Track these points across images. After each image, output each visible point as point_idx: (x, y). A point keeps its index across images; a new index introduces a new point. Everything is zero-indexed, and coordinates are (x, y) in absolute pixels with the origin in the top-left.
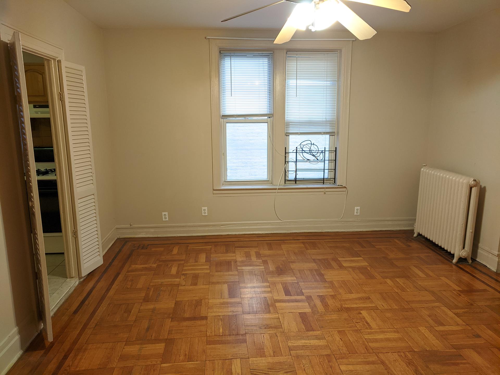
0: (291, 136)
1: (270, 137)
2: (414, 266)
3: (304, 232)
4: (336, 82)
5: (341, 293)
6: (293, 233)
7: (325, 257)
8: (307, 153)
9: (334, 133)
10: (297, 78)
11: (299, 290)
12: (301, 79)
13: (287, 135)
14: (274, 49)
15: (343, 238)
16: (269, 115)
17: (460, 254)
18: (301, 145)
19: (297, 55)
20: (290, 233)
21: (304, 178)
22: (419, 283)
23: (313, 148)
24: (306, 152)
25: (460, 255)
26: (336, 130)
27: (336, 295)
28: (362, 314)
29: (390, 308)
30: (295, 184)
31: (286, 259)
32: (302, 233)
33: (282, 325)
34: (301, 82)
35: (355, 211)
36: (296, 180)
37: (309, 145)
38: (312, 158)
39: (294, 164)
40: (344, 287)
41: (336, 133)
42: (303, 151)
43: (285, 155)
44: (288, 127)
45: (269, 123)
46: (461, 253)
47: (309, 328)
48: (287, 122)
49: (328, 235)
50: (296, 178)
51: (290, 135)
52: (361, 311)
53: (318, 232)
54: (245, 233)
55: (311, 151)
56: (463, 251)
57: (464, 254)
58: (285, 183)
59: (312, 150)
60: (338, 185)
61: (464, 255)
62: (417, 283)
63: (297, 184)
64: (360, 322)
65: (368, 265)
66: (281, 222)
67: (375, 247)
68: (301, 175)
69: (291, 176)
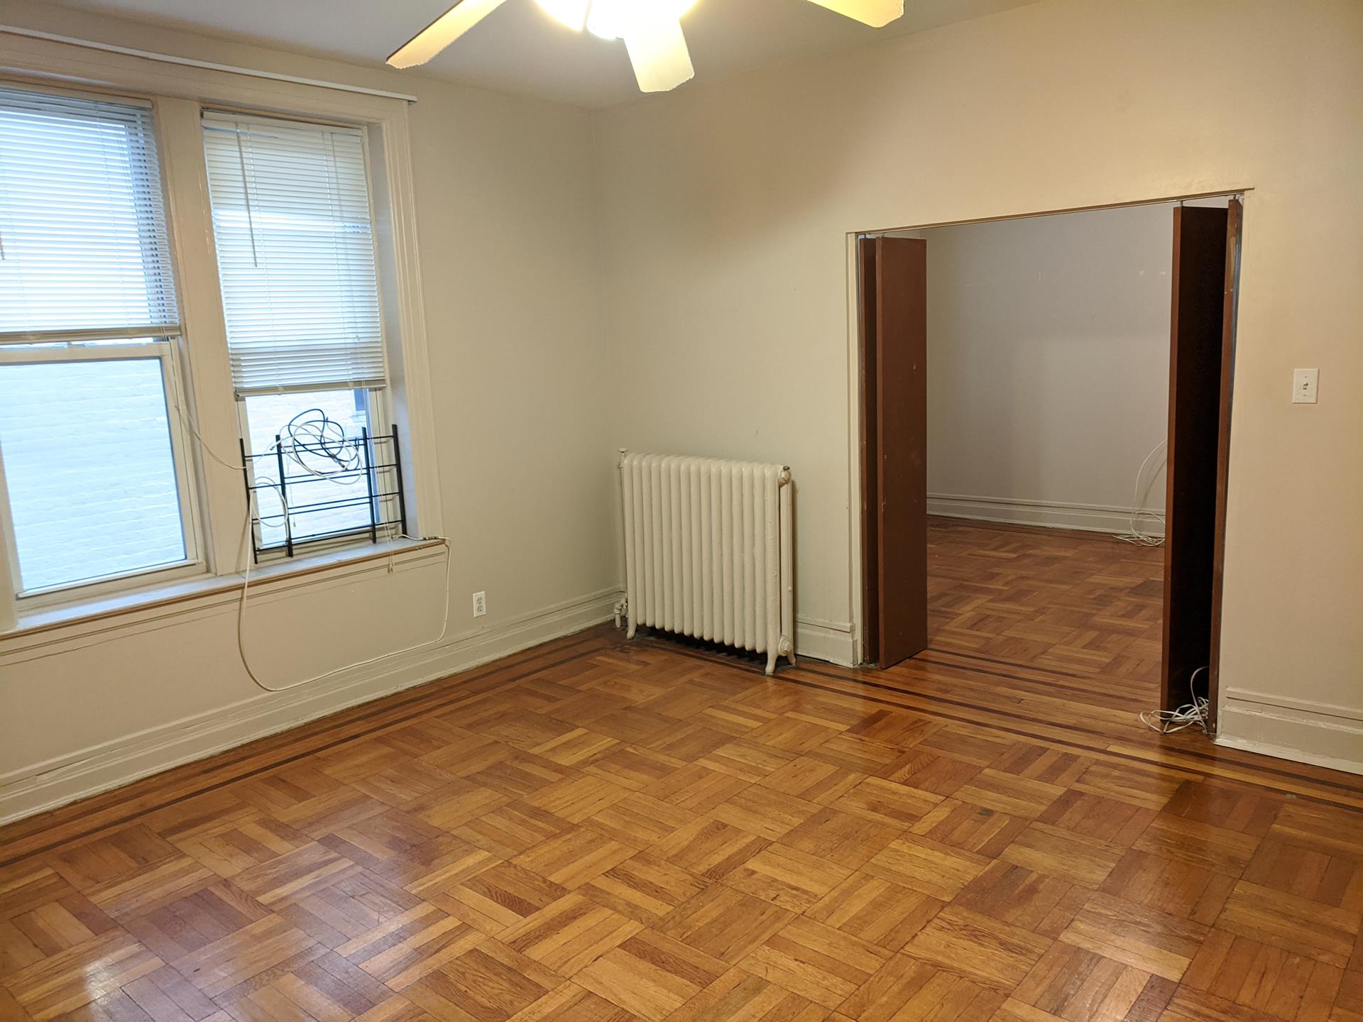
0: (250, 401)
1: (178, 410)
2: (710, 707)
3: (346, 707)
4: (367, 223)
5: (648, 840)
6: (313, 722)
7: (492, 760)
8: (310, 451)
9: (383, 381)
10: (248, 205)
11: (536, 882)
12: (262, 209)
13: (239, 395)
14: (155, 95)
15: (475, 693)
16: (159, 329)
17: (777, 650)
18: (291, 427)
19: (237, 125)
20: (306, 724)
21: (313, 535)
22: (767, 744)
23: (331, 434)
24: (309, 447)
25: (779, 650)
26: (387, 371)
27: (640, 852)
28: (757, 872)
29: (790, 828)
30: (289, 559)
31: (386, 808)
32: (342, 712)
33: (625, 1007)
34: (266, 220)
35: (475, 606)
36: (289, 548)
37: (317, 426)
38: (328, 465)
39: (275, 494)
40: (633, 821)
41: (388, 381)
42: (300, 445)
43: (244, 465)
44: (238, 372)
45: (167, 360)
46: (779, 646)
47: (698, 975)
48: (234, 352)
49: (426, 696)
50: (290, 539)
51: (246, 398)
52: (744, 865)
53: (387, 697)
54: (146, 775)
55: (325, 443)
56: (781, 639)
57: (786, 645)
58: (256, 562)
59: (327, 440)
60: (425, 539)
61: (786, 649)
62: (764, 745)
63: (295, 558)
64: (778, 895)
65: (616, 741)
66: (269, 699)
67: (579, 691)
68: (304, 527)
69: (271, 535)
